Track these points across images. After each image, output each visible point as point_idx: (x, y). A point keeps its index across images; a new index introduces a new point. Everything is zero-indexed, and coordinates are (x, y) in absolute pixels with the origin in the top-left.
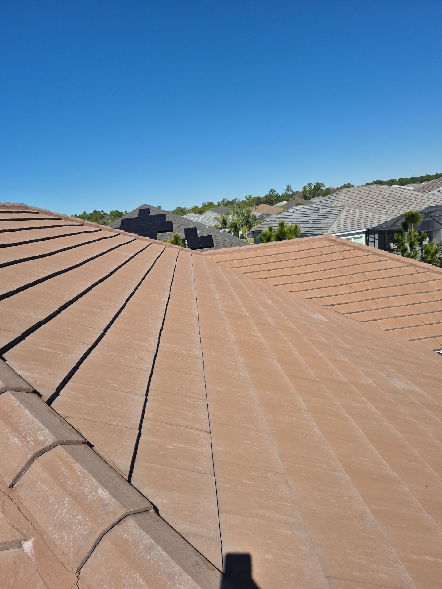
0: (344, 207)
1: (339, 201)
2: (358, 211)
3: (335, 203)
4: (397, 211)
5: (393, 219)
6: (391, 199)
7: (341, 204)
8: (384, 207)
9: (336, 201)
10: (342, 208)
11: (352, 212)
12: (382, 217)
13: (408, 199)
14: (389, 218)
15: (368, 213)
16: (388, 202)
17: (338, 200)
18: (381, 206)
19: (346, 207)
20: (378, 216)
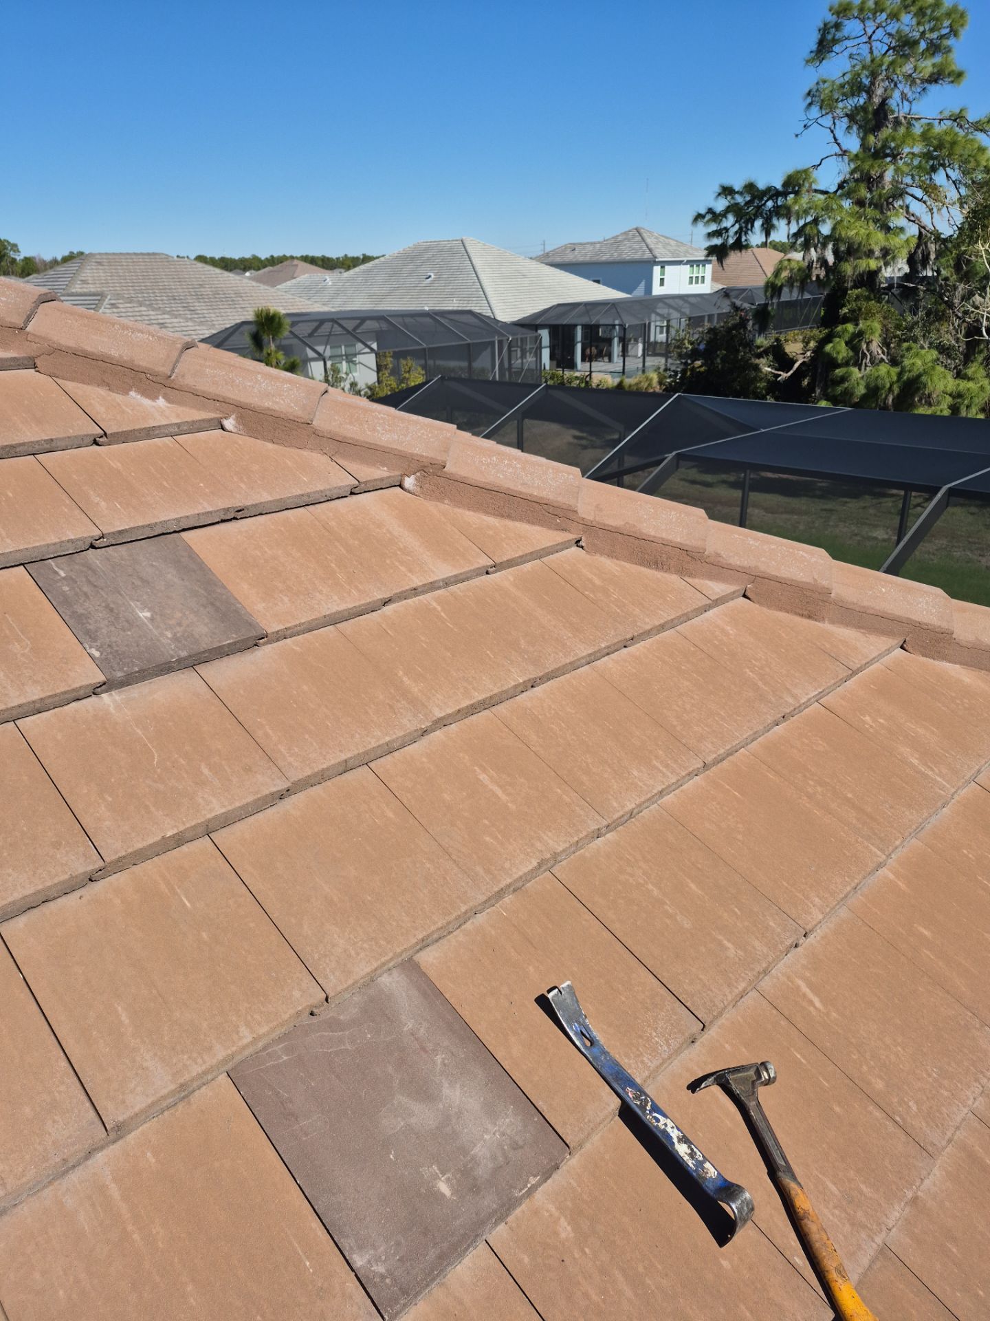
0: (102, 295)
1: (84, 282)
2: (137, 309)
3: (77, 286)
4: (220, 318)
5: (214, 334)
6: (202, 290)
7: (92, 288)
8: (192, 308)
9: (79, 282)
10: (99, 298)
11: (123, 310)
12: (192, 328)
13: (238, 294)
14: (206, 332)
15: (160, 317)
16: (199, 297)
17: (83, 278)
18: (185, 305)
19: (109, 297)
20: (183, 324)
